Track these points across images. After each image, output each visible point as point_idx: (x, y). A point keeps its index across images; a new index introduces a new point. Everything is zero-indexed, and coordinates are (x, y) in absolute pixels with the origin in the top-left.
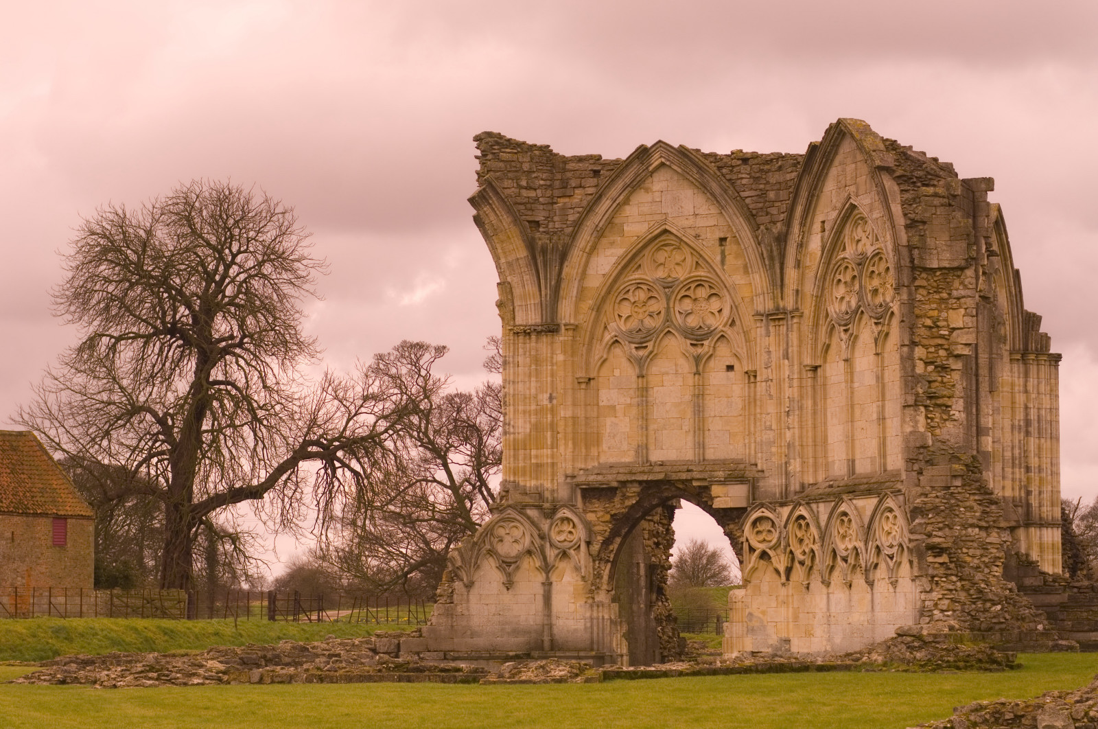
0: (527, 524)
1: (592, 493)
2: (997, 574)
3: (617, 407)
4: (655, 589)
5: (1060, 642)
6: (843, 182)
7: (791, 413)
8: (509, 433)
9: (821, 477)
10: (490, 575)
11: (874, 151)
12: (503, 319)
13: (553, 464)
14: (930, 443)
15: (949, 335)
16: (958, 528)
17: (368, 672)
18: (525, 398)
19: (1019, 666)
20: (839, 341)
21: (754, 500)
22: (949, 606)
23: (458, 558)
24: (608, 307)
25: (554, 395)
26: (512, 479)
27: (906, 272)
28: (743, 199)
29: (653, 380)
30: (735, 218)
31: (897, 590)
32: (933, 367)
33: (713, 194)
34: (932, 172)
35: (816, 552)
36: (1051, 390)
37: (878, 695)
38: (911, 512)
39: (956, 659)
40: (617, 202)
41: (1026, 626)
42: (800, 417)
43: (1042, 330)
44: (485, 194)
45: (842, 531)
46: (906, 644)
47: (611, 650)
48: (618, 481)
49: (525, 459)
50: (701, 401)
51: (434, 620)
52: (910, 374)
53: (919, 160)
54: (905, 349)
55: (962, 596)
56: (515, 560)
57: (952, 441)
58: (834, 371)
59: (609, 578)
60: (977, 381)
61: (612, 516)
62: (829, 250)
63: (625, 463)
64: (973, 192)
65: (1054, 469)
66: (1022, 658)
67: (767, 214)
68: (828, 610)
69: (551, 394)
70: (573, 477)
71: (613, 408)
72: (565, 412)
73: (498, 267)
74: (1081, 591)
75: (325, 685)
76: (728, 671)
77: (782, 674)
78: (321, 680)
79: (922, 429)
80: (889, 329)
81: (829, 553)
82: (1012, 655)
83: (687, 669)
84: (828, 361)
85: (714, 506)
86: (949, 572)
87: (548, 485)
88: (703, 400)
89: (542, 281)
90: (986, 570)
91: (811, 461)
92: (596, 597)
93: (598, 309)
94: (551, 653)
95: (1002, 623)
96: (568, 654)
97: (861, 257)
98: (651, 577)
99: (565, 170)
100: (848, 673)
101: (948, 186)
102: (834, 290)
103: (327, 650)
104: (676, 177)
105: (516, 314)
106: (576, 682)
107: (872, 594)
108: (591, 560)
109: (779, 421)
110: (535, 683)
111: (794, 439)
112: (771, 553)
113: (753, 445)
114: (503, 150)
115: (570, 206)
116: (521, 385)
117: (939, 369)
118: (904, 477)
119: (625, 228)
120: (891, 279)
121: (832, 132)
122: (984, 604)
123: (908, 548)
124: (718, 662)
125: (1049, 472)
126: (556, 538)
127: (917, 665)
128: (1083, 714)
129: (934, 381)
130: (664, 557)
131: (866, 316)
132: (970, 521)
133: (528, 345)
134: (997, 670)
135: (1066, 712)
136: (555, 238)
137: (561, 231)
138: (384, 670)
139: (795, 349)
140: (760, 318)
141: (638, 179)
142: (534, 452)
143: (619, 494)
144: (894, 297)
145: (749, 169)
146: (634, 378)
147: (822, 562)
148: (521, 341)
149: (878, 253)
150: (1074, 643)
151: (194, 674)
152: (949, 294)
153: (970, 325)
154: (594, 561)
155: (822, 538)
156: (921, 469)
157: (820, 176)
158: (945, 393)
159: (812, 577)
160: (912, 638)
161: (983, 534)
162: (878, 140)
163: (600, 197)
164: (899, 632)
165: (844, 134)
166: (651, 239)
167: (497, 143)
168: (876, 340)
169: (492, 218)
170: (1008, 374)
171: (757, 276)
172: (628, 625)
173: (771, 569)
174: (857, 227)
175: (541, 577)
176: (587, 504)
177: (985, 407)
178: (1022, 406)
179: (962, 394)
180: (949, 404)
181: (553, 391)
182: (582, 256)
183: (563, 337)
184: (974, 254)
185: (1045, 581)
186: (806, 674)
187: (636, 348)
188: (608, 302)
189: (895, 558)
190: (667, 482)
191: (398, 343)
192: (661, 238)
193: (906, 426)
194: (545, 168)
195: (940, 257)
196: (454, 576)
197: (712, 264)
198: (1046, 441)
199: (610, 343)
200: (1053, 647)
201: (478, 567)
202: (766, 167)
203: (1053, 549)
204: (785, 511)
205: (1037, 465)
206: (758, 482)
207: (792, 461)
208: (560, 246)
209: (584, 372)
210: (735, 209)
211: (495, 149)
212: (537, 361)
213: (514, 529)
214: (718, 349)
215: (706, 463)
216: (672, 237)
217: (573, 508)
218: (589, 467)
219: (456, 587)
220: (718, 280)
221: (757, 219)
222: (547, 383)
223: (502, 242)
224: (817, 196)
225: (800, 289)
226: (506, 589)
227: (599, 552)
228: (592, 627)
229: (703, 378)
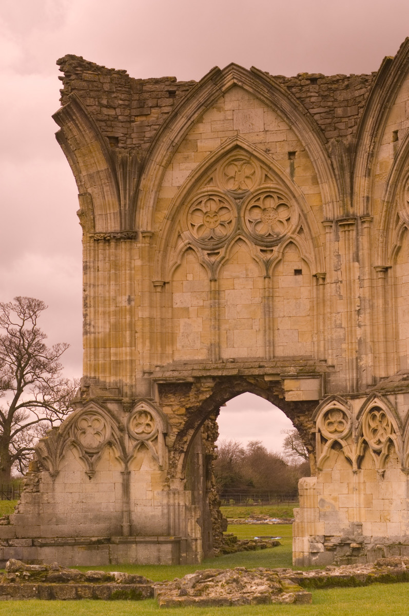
0: (108, 418)
1: (168, 388)
3: (191, 309)
7: (362, 311)
8: (90, 333)
9: (392, 371)
10: (74, 465)
12: (83, 227)
13: (132, 361)
18: (105, 300)
21: (325, 393)
23: (45, 449)
24: (182, 217)
25: (132, 297)
26: (93, 375)
28: (313, 115)
29: (224, 284)
30: (304, 133)
33: (283, 112)
35: (395, 442)
40: (192, 120)
42: (372, 314)
44: (69, 110)
47: (187, 535)
48: (193, 377)
49: (104, 356)
50: (271, 302)
51: (21, 508)
56: (97, 451)
58: (405, 271)
59: (183, 467)
61: (187, 409)
62: (402, 158)
63: (198, 360)
67: (335, 129)
69: (129, 296)
70: (150, 373)
71: (187, 309)
72: (142, 313)
73: (78, 180)
84: (399, 262)
85: (286, 400)
87: (127, 380)
88: (273, 302)
89: (122, 192)
91: (383, 356)
92: (171, 485)
93: (173, 218)
94: (131, 539)
96: (147, 539)
99: (142, 92)
102: (406, 196)
104: (246, 97)
105: (97, 222)
106: (283, 601)
108: (167, 451)
109: (350, 319)
111: (365, 336)
112: (343, 443)
113: (322, 343)
114: (86, 72)
115: (147, 124)
116: (101, 288)
119: (199, 144)
126: (135, 430)
130: (212, 448)
133: (107, 251)
136: (134, 152)
137: (138, 147)
139: (366, 252)
140: (329, 224)
141: (212, 98)
142: (113, 350)
143: (194, 389)
145: (317, 88)
146: (207, 282)
148: (101, 247)
154: (169, 451)
155: (403, 428)
157: (394, 88)
159: (389, 464)
163: (176, 115)
166: (223, 154)
169: (75, 133)
171: (326, 186)
173: (342, 457)
175: (120, 467)
176: (163, 399)
181: (131, 294)
182: (159, 169)
183: (141, 244)
187: (209, 254)
188: (182, 211)
190: (240, 377)
192: (233, 153)
194: (124, 89)
196: (40, 467)
197: (281, 176)
199: (183, 250)
201: (63, 457)
202: (334, 86)
204: (357, 404)
206: (329, 377)
207: (363, 356)
208: (138, 160)
209: (160, 276)
210: (304, 124)
211: (78, 70)
212: (116, 266)
213: (96, 421)
214: (286, 254)
215: (276, 359)
216: (243, 152)
217: (151, 402)
218: (165, 365)
219: (42, 477)
220: (287, 191)
221: (326, 133)
222: (126, 286)
223: (84, 155)
224: (390, 108)
225: (370, 196)
226: (88, 479)
227: (174, 444)
228: (169, 513)
229: (273, 281)
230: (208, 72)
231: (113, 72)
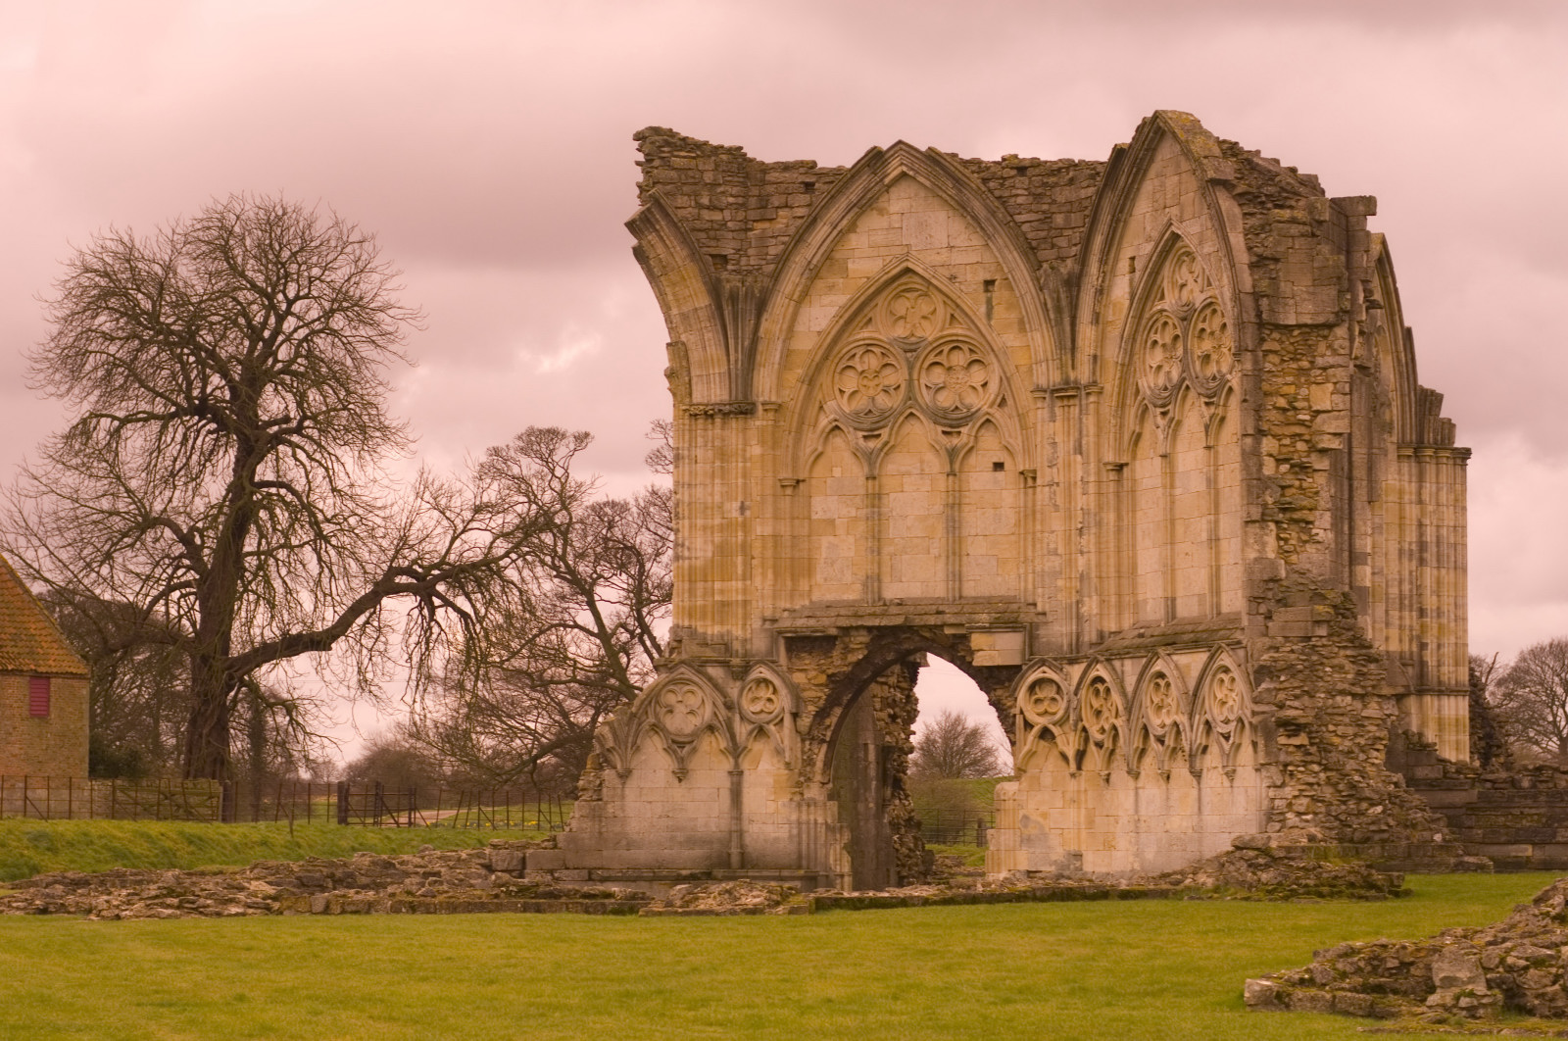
0: (708, 688)
1: (800, 643)
2: (1376, 761)
3: (838, 522)
4: (890, 781)
5: (1467, 859)
6: (1161, 201)
7: (1085, 531)
8: (683, 558)
9: (1127, 622)
10: (654, 761)
11: (1206, 157)
12: (674, 395)
13: (745, 603)
14: (1283, 574)
15: (1311, 421)
16: (1323, 695)
17: (480, 898)
19: (1408, 893)
20: (1155, 429)
21: (1031, 654)
22: (1308, 807)
23: (609, 736)
24: (825, 379)
25: (747, 503)
26: (686, 624)
27: (1250, 331)
28: (1019, 225)
29: (889, 483)
30: (1006, 251)
31: (1235, 784)
32: (1288, 466)
33: (975, 218)
34: (1289, 188)
35: (1120, 729)
36: (1456, 500)
37: (1206, 933)
38: (1255, 672)
39: (1318, 882)
40: (839, 228)
41: (1417, 836)
42: (1099, 536)
43: (1444, 414)
44: (649, 216)
45: (1156, 700)
46: (1247, 861)
47: (827, 868)
48: (838, 628)
49: (705, 594)
50: (957, 514)
51: (574, 824)
52: (1255, 476)
53: (1269, 171)
54: (1249, 441)
55: (1328, 793)
56: (689, 739)
57: (1315, 571)
58: (1147, 471)
59: (825, 765)
60: (1351, 486)
61: (829, 676)
62: (1140, 299)
63: (847, 601)
64: (1347, 217)
65: (1460, 613)
66: (1411, 882)
67: (1053, 246)
68: (1137, 811)
69: (742, 503)
70: (774, 621)
71: (831, 522)
72: (762, 529)
73: (668, 320)
74: (1496, 786)
75: (419, 917)
76: (993, 899)
77: (1070, 903)
78: (413, 909)
79: (1271, 555)
80: (1226, 411)
81: (1138, 730)
82: (1398, 877)
83: (935, 895)
84: (1139, 456)
85: (974, 664)
86: (1309, 758)
87: (738, 632)
88: (960, 512)
89: (731, 342)
90: (1362, 756)
91: (1113, 599)
92: (805, 792)
93: (811, 381)
94: (741, 872)
95: (1384, 831)
96: (765, 873)
97: (1186, 308)
98: (884, 764)
99: (764, 183)
100: (1165, 902)
101: (1311, 209)
102: (1147, 356)
103: (421, 867)
104: (922, 193)
105: (694, 387)
106: (776, 914)
107: (1200, 789)
108: (799, 739)
109: (1068, 541)
110: (717, 914)
111: (1089, 568)
112: (1055, 730)
113: (1030, 577)
114: (676, 153)
115: (771, 234)
116: (700, 489)
117: (1297, 469)
118: (1245, 623)
119: (850, 266)
120: (1229, 340)
121: (1146, 130)
122: (1358, 804)
123: (1250, 723)
124: (979, 886)
125: (1452, 617)
126: (750, 708)
127: (1262, 890)
128: (1497, 960)
129: (1290, 486)
130: (903, 736)
131: (1192, 394)
132: (1340, 686)
133: (710, 433)
134: (1376, 899)
135: (1473, 958)
136: (750, 279)
137: (757, 270)
138: (502, 895)
139: (1092, 439)
140: (1042, 394)
141: (869, 196)
142: (717, 585)
143: (839, 645)
144: (1233, 367)
145: (1027, 182)
146: (862, 480)
147: (1128, 743)
148: (700, 426)
149: (1211, 303)
150: (1485, 860)
151: (231, 901)
152: (1312, 362)
153: (1341, 407)
154: (803, 741)
155: (1129, 710)
156: (1270, 611)
157: (1128, 193)
158: (1305, 503)
159: (1114, 765)
160: (1256, 852)
161: (1358, 705)
162: (1211, 142)
163: (815, 220)
164: (1237, 843)
165: (1163, 133)
166: (886, 282)
167: (667, 143)
168: (1207, 427)
169: (659, 251)
170: (1394, 476)
171: (1038, 336)
172: (852, 831)
173: (1055, 752)
174: (1180, 267)
175: (727, 764)
176: (794, 660)
177: (1361, 523)
178: (1415, 522)
179: (1329, 506)
180: (1311, 519)
181: (745, 498)
182: (788, 305)
183: (760, 421)
184: (1347, 305)
185: (1445, 772)
186: (1104, 903)
187: (865, 437)
188: (825, 371)
189: (1232, 739)
190: (908, 628)
191: (522, 430)
192: (901, 280)
193: (1250, 550)
194: (736, 179)
195: (1299, 310)
196: (603, 762)
197: (973, 317)
198: (1448, 573)
199: (827, 430)
200: (1456, 865)
201: (638, 749)
202: (1052, 180)
203: (1457, 726)
204: (1076, 671)
205: (1434, 607)
206: (1037, 630)
207: (1086, 599)
208: (756, 291)
209: (790, 471)
210: (1006, 239)
211: (664, 152)
212: (722, 454)
213: (690, 694)
214: (981, 439)
215: (963, 601)
216: (917, 279)
217: (773, 666)
218: (797, 607)
219: (606, 778)
220: (982, 340)
221: (1039, 254)
222: (737, 487)
223: (674, 284)
224: (1125, 222)
225: (1099, 354)
226: (676, 781)
227: (810, 729)
228: (799, 835)
229: (960, 480)
230: (863, 154)
231: (721, 151)
